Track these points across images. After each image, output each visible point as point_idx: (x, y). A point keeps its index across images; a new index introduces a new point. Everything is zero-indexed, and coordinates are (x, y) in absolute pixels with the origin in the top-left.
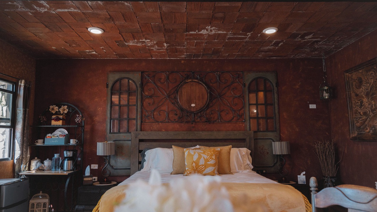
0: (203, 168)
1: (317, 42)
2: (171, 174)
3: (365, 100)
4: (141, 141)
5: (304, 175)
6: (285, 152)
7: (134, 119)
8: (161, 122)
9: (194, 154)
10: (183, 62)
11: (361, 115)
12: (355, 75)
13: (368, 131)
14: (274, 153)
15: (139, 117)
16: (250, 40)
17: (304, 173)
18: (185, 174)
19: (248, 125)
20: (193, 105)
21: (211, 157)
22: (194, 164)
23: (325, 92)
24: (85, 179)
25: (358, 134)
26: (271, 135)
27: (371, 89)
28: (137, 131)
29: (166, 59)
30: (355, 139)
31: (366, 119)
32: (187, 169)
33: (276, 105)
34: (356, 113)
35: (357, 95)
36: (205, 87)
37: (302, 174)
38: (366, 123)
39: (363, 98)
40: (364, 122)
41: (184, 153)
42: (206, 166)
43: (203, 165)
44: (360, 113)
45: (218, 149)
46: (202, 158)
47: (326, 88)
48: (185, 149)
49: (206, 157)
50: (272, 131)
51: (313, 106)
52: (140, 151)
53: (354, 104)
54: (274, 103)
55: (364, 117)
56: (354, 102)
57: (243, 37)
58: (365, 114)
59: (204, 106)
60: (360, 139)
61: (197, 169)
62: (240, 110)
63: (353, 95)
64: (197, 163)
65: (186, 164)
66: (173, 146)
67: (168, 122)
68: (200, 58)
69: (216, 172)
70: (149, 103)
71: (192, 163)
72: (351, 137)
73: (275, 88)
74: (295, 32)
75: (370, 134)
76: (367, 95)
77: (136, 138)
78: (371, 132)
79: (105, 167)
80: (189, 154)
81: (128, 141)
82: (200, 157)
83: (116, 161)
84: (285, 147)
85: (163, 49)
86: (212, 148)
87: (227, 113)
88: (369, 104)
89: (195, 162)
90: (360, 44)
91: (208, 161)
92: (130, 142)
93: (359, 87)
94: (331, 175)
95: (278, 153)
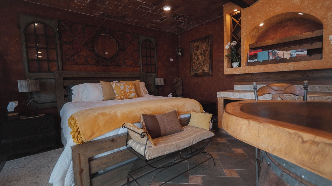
0: (129, 94)
1: (183, 22)
2: (103, 100)
3: (200, 57)
4: (64, 79)
5: (171, 95)
6: (163, 84)
7: (55, 61)
8: (81, 64)
9: (120, 86)
10: (96, 19)
11: (197, 64)
12: (195, 44)
13: (200, 71)
14: (156, 84)
15: (59, 59)
16: (151, 12)
17: (171, 94)
18: (117, 99)
19: (141, 68)
20: (107, 53)
21: (132, 87)
22: (122, 92)
23: (179, 52)
24: (10, 115)
25: (195, 73)
26: (153, 75)
27: (203, 52)
28: (59, 70)
29: (81, 14)
30: (193, 75)
31: (200, 66)
32: (117, 95)
33: (156, 57)
34: (194, 63)
35: (195, 54)
36: (115, 41)
37: (170, 95)
38: (200, 68)
39: (199, 56)
40: (199, 67)
41: (111, 86)
42: (131, 93)
43: (129, 92)
44: (196, 63)
45: (134, 82)
46: (127, 88)
47: (180, 50)
48: (111, 83)
49: (129, 87)
50: (154, 73)
51: (172, 60)
52: (65, 87)
53: (194, 59)
54: (155, 56)
55: (199, 65)
56: (193, 58)
57: (149, 9)
58: (199, 63)
59: (115, 55)
60: (196, 76)
61: (125, 95)
62: (137, 59)
63: (193, 54)
64: (124, 91)
65: (115, 92)
66: (101, 81)
67: (87, 65)
68: (109, 19)
69: (137, 96)
70: (68, 48)
71: (121, 92)
72: (191, 75)
73: (155, 48)
74: (177, 13)
75: (201, 73)
76: (201, 54)
77: (60, 76)
78: (202, 72)
79: (31, 102)
80: (116, 86)
81: (50, 79)
82: (125, 88)
83: (39, 96)
84: (162, 81)
85: (84, 3)
86: (131, 82)
87: (129, 61)
88: (202, 59)
89: (122, 91)
90: (199, 28)
91: (131, 90)
92: (54, 80)
93: (197, 50)
94: (180, 94)
95: (159, 84)
